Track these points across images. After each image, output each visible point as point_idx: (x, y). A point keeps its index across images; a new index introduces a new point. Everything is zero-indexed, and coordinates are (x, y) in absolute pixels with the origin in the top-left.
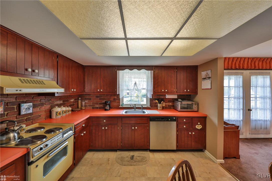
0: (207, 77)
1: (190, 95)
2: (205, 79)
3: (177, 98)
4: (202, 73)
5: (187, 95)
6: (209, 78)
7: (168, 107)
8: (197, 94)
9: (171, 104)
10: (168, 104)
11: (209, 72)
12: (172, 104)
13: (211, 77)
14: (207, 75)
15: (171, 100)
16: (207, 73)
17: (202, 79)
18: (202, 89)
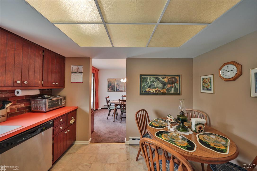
0: (78, 72)
1: (51, 89)
2: (76, 73)
3: (39, 94)
4: (72, 66)
5: (48, 89)
6: (81, 73)
7: (16, 111)
8: (64, 88)
9: (23, 105)
10: (17, 106)
11: (81, 67)
12: (25, 105)
13: (83, 72)
14: (78, 69)
15: (24, 99)
16: (78, 68)
17: (72, 72)
18: (72, 82)
